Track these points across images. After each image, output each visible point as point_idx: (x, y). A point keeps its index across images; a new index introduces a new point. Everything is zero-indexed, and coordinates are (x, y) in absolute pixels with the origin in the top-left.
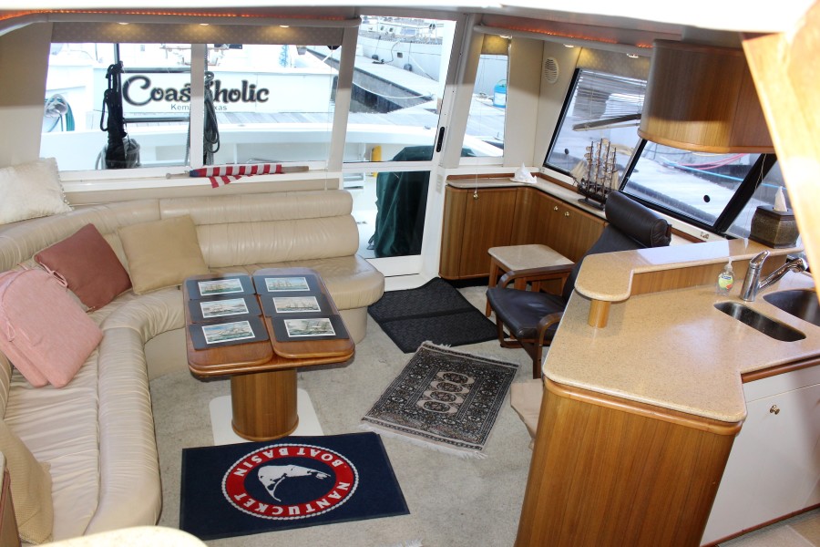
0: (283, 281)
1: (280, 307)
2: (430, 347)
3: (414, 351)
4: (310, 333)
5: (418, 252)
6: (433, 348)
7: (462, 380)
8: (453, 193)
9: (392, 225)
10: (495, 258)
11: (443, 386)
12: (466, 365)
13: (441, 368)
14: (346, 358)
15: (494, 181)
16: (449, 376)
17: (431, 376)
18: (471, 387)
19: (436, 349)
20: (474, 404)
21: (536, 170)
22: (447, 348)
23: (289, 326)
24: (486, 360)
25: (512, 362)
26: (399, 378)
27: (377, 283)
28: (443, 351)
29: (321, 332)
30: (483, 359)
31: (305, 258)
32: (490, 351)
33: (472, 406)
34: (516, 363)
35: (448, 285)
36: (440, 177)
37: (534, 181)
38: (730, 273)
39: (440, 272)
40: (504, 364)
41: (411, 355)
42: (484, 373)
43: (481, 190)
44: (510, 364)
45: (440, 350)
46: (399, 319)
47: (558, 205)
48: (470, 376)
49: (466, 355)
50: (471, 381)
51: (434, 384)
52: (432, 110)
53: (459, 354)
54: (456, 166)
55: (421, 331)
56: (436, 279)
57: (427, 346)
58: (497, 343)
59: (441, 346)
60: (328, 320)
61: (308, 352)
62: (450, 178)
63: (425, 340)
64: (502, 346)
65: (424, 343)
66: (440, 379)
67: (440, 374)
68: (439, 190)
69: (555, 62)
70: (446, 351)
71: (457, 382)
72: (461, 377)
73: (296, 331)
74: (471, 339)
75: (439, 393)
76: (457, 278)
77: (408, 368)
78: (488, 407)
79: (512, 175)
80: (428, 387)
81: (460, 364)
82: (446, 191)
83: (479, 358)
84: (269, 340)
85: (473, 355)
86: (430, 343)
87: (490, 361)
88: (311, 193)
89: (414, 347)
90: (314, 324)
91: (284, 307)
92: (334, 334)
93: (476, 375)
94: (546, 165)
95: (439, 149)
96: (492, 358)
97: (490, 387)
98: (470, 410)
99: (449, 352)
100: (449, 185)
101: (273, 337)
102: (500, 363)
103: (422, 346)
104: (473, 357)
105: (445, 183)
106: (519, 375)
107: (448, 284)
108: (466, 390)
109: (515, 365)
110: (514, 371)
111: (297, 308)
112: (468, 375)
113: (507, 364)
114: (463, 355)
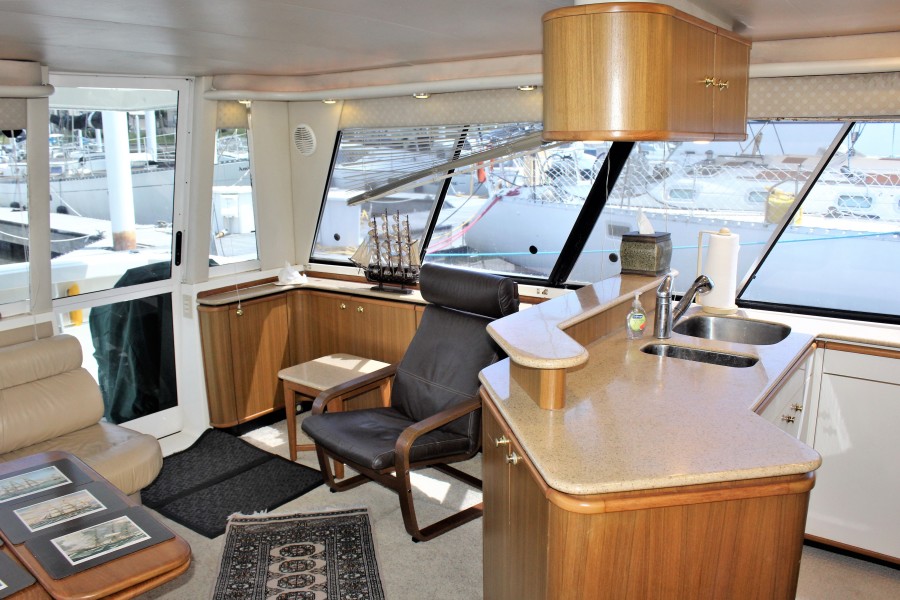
0: (19, 481)
1: (33, 521)
2: (241, 520)
3: (223, 531)
4: (107, 548)
5: (172, 402)
6: (246, 520)
7: (308, 551)
8: (211, 314)
9: (129, 375)
10: (289, 382)
11: (288, 566)
12: (301, 529)
13: (272, 544)
14: (183, 568)
15: (256, 290)
16: (289, 551)
17: (263, 559)
18: (325, 555)
19: (251, 520)
20: (341, 577)
21: (302, 268)
22: (263, 514)
23: (64, 548)
24: (323, 514)
25: (356, 508)
26: (222, 576)
27: (153, 450)
28: (261, 520)
29: (125, 541)
30: (318, 515)
31: (29, 443)
32: (319, 502)
33: (342, 582)
34: (361, 507)
35: (227, 435)
36: (187, 298)
37: (305, 281)
38: (640, 311)
39: (212, 421)
40: (348, 512)
41: (221, 540)
42: (331, 532)
43: (246, 303)
44: (356, 510)
45: (256, 520)
46: (180, 495)
47: (345, 301)
48: (314, 541)
49: (295, 516)
50: (320, 548)
51: (274, 568)
52: (108, 249)
53: (285, 518)
54: (205, 278)
55: (219, 503)
56: (208, 432)
57: (236, 520)
58: (324, 488)
59: (256, 515)
60: (125, 519)
61: (121, 581)
62: (201, 295)
63: (229, 513)
64: (333, 491)
65: (230, 517)
66: (279, 560)
67: (275, 552)
68: (189, 315)
69: (309, 129)
70: (265, 520)
71: (302, 555)
72: (303, 547)
73: (80, 552)
74: (289, 494)
75: (288, 578)
76: (236, 423)
77: (227, 558)
78: (363, 575)
79: (275, 279)
80: (269, 575)
81: (293, 530)
82: (200, 312)
83: (314, 515)
84: (37, 581)
85: (303, 513)
86: (239, 515)
87: (328, 514)
88: (15, 347)
89: (220, 527)
90: (107, 532)
91: (41, 519)
92: (148, 537)
93: (323, 538)
94: (312, 260)
95: (178, 261)
96: (328, 510)
97: (348, 547)
98: (341, 587)
99: (270, 519)
100: (202, 305)
101: (43, 577)
102: (343, 512)
103: (230, 523)
104: (304, 516)
105: (195, 304)
106: (375, 521)
107: (224, 435)
108: (320, 563)
109: (363, 510)
110: (365, 517)
111: (64, 515)
112: (311, 540)
113: (352, 511)
114: (290, 517)
